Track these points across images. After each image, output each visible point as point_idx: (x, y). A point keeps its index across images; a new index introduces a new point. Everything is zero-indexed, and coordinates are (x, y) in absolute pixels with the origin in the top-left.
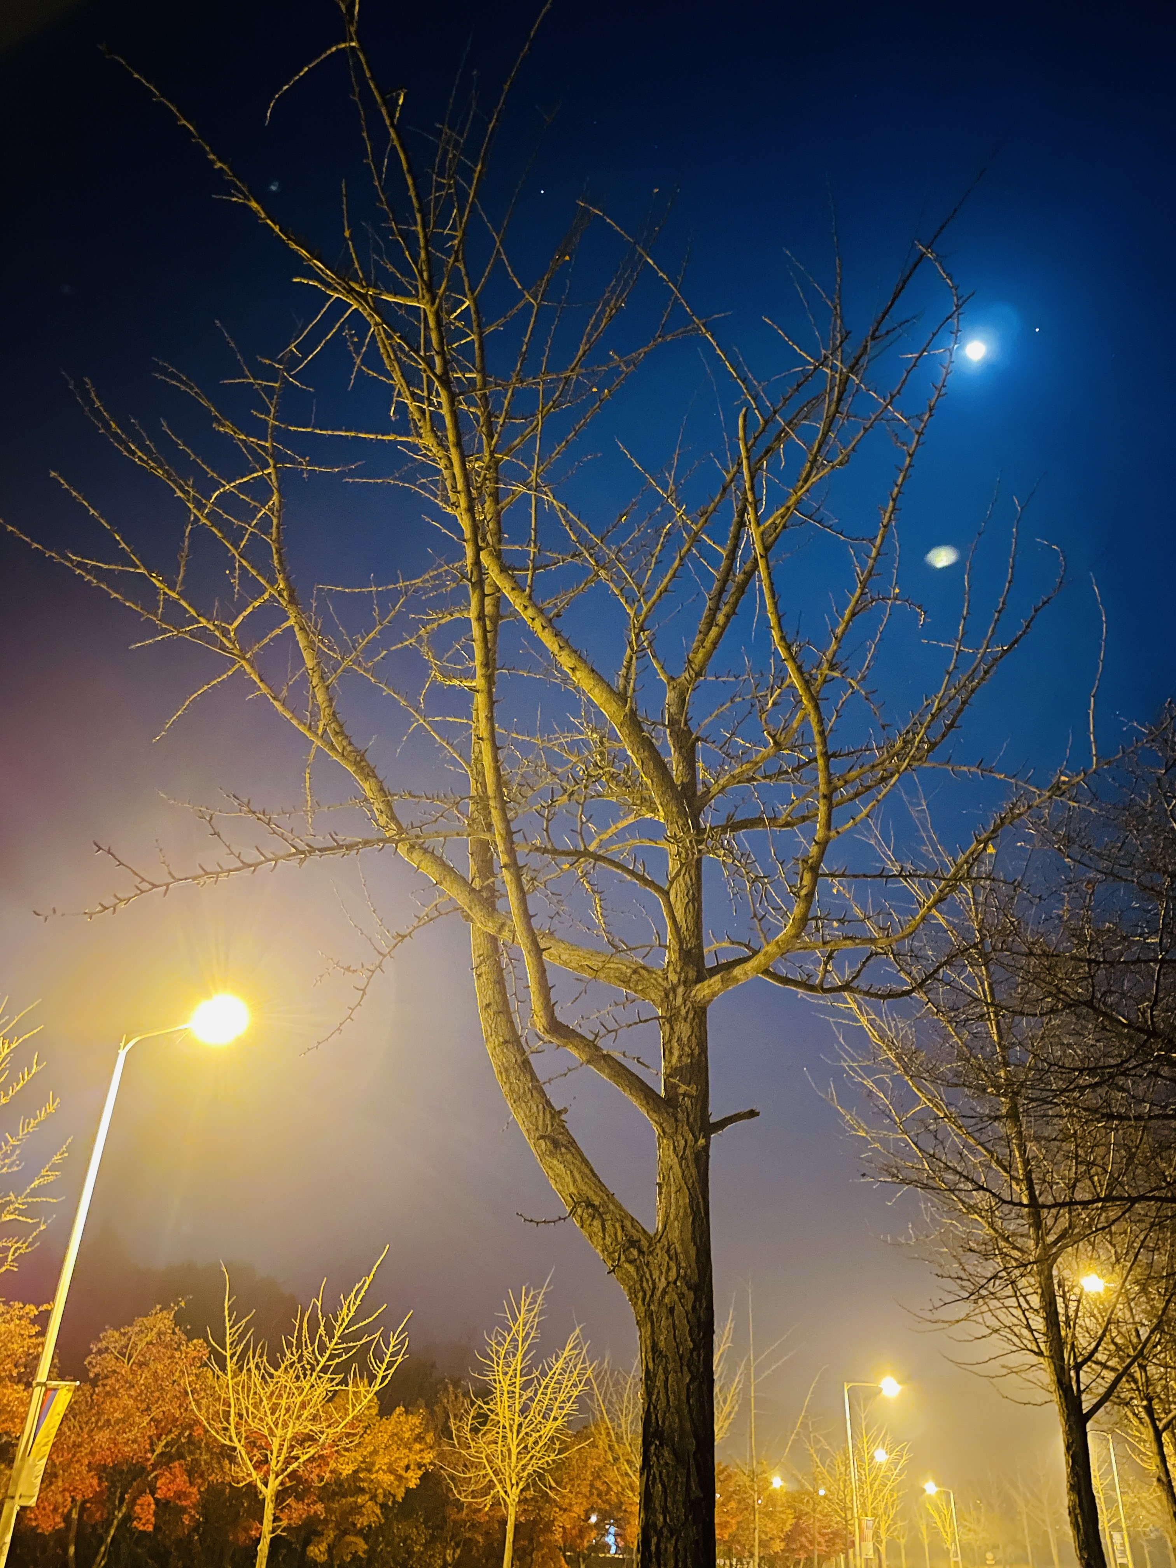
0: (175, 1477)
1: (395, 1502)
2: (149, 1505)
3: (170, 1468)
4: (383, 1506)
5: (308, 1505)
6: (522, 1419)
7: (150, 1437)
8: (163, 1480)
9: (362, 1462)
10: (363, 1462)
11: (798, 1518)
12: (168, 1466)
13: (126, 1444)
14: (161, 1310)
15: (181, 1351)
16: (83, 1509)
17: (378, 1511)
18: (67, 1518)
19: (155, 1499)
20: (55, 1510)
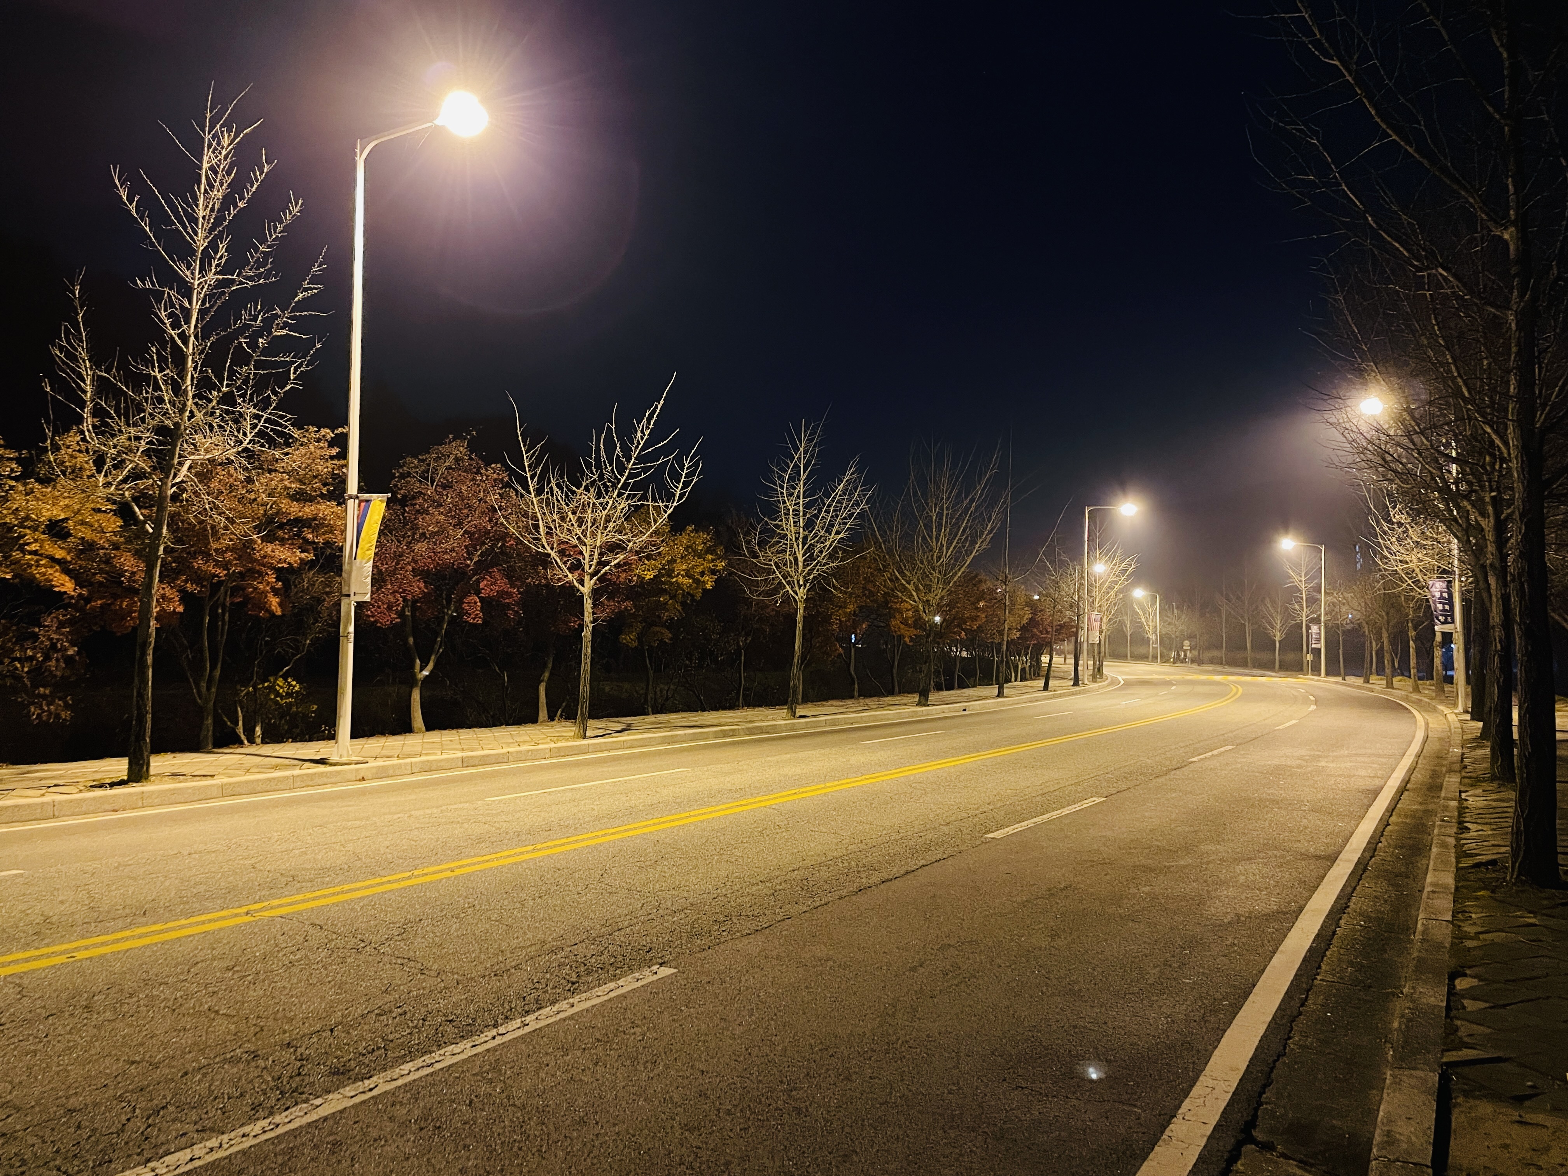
0: (496, 580)
1: (693, 600)
2: (476, 603)
3: (490, 573)
4: (683, 604)
5: (619, 602)
6: (806, 533)
7: (466, 547)
8: (485, 582)
9: (661, 569)
10: (663, 569)
11: (1034, 614)
12: (487, 571)
13: (446, 553)
14: (454, 439)
15: (481, 474)
16: (414, 609)
17: (680, 608)
18: (401, 614)
19: (479, 598)
20: (390, 608)
